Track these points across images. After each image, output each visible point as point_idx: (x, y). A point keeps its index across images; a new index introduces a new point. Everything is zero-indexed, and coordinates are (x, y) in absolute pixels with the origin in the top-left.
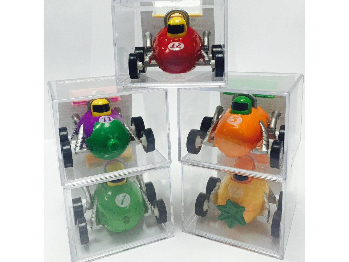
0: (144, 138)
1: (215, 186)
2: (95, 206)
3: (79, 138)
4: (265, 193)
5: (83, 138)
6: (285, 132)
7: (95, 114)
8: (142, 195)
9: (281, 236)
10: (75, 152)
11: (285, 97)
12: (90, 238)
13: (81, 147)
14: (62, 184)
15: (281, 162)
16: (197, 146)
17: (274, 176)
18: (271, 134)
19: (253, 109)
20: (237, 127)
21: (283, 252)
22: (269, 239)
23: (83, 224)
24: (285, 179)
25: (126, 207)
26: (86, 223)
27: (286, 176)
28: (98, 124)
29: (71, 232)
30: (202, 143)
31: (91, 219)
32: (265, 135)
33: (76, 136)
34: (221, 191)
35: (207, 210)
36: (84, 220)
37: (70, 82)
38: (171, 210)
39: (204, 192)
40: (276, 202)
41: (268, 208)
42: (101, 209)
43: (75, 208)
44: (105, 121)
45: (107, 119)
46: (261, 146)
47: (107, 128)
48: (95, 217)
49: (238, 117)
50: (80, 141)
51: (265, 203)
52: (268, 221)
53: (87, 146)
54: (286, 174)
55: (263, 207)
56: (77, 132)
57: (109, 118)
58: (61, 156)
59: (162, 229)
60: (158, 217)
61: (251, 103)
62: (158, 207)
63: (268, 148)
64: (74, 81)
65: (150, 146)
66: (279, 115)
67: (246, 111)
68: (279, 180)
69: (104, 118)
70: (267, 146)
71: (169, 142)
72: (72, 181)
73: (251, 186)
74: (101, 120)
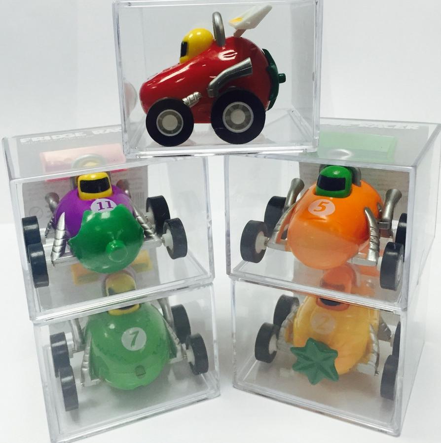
0: (168, 236)
1: (289, 312)
2: (88, 348)
3: (58, 238)
4: (372, 326)
5: (65, 238)
6: (408, 225)
7: (85, 196)
8: (166, 327)
9: (396, 399)
10: (52, 261)
11: (408, 173)
12: (82, 398)
13: (62, 252)
14: (30, 317)
15: (399, 280)
16: (258, 249)
17: (387, 303)
18: (383, 229)
19: (354, 187)
20: (326, 221)
21: (400, 424)
22: (375, 402)
23: (68, 379)
24: (405, 310)
25: (140, 349)
26: (74, 378)
27: (407, 304)
28: (89, 214)
29: (47, 389)
30: (266, 244)
31: (81, 370)
32: (373, 233)
33: (52, 231)
34: (298, 322)
35: (275, 353)
36: (70, 372)
37: (41, 138)
38: (214, 352)
39: (271, 321)
40: (390, 338)
41: (376, 350)
42: (97, 352)
43: (54, 350)
44: (101, 208)
45: (105, 205)
46: (366, 251)
47: (106, 221)
48: (87, 366)
49: (328, 203)
50: (59, 242)
51: (372, 342)
52: (376, 372)
53: (72, 251)
54: (407, 300)
55: (368, 350)
56: (54, 225)
57: (109, 203)
58: (27, 266)
59: (200, 384)
60: (194, 364)
61: (351, 177)
62: (193, 348)
63: (377, 256)
64: (47, 138)
65: (179, 249)
66: (399, 196)
67: (342, 192)
68: (395, 311)
69: (100, 204)
70: (377, 251)
71: (210, 238)
72: (47, 311)
73: (348, 315)
74: (94, 207)
